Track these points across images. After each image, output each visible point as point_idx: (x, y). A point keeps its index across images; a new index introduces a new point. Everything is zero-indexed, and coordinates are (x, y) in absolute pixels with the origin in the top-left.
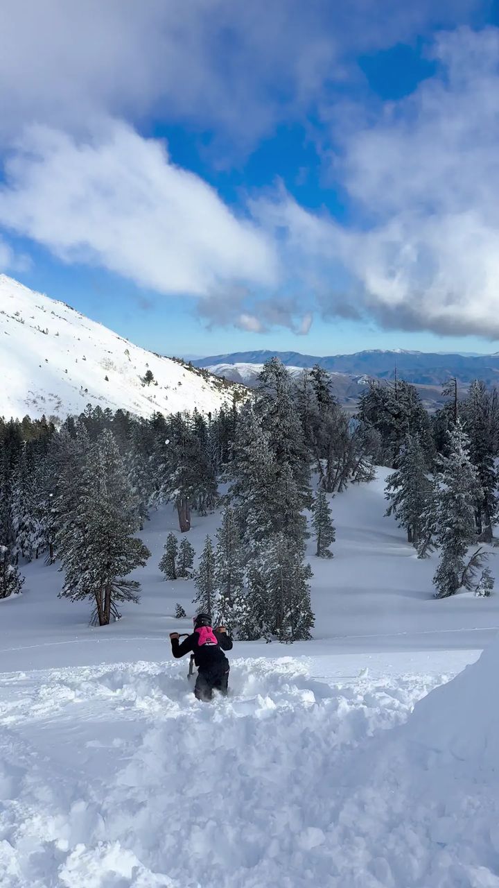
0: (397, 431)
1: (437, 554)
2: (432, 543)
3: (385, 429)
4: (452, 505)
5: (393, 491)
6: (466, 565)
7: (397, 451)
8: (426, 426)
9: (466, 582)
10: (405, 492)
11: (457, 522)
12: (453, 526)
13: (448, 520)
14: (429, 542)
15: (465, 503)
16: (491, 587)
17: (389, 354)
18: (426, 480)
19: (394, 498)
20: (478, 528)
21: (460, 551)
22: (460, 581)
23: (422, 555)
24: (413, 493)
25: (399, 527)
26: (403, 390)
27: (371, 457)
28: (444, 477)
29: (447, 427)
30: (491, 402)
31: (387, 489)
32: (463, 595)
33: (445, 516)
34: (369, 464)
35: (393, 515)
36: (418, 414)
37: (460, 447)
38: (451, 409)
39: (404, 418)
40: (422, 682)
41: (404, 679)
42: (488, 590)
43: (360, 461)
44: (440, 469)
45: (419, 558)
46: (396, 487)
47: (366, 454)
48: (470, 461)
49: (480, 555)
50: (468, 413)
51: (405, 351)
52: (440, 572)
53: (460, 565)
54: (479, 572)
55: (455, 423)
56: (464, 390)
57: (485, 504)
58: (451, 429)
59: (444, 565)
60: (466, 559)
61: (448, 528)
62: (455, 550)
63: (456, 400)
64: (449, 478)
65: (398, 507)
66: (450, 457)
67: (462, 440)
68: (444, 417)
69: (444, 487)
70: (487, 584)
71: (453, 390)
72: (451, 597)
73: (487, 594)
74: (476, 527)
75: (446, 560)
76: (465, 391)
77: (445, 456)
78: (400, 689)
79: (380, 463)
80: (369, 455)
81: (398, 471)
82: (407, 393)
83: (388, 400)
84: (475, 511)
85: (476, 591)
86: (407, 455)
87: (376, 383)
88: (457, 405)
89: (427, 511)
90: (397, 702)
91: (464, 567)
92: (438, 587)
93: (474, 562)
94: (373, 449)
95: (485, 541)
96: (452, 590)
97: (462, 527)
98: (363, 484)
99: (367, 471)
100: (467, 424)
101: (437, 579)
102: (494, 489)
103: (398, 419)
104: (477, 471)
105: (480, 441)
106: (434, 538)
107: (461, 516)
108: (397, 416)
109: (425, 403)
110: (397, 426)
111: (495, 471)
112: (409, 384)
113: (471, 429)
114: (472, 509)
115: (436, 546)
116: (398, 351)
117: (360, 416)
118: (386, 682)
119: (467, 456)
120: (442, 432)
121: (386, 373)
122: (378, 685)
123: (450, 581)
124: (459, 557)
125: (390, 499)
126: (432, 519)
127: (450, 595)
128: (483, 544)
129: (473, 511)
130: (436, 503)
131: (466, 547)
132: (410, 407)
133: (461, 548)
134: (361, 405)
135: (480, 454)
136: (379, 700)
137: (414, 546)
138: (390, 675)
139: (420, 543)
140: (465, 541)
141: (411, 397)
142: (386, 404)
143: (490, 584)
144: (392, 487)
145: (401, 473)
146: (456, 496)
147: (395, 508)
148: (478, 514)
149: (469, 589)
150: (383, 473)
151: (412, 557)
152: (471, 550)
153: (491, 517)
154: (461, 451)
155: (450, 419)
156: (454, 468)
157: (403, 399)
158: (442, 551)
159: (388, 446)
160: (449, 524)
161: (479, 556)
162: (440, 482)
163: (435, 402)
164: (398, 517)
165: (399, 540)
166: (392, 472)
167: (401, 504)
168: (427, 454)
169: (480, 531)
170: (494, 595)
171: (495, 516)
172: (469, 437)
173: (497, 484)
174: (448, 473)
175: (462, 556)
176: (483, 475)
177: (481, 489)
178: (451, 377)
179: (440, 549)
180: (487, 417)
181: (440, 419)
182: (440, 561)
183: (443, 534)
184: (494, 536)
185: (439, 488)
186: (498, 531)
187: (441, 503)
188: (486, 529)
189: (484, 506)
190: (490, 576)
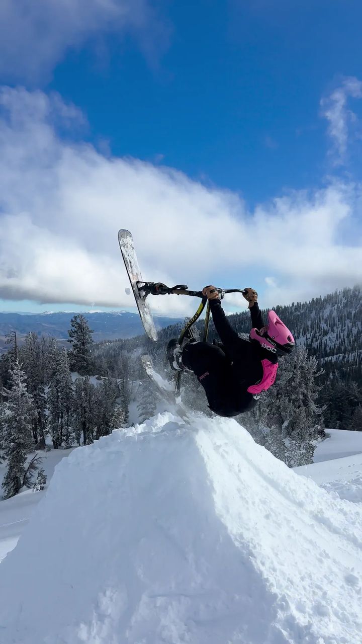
1: (4, 465)
4: (14, 426)
6: (26, 469)
9: (27, 482)
11: (19, 438)
12: (16, 441)
15: (25, 423)
20: (35, 440)
21: (21, 459)
28: (8, 405)
29: (10, 367)
30: (41, 348)
32: (25, 492)
33: (9, 435)
37: (19, 382)
38: (13, 353)
42: (43, 485)
44: (6, 399)
48: (27, 391)
49: (36, 459)
50: (25, 356)
52: (7, 478)
53: (21, 470)
54: (35, 473)
55: (15, 364)
56: (21, 339)
57: (40, 421)
58: (12, 369)
59: (9, 473)
60: (26, 465)
61: (12, 444)
62: (17, 460)
63: (16, 347)
64: (12, 405)
66: (12, 389)
67: (21, 376)
68: (7, 360)
69: (9, 412)
70: (42, 481)
71: (14, 339)
72: (17, 495)
73: (42, 488)
74: (33, 439)
75: (11, 468)
76: (23, 339)
77: (10, 389)
84: (33, 428)
85: (34, 488)
88: (17, 350)
91: (25, 471)
92: (5, 490)
93: (32, 466)
95: (40, 449)
96: (17, 491)
97: (22, 441)
100: (24, 364)
101: (4, 484)
102: (45, 410)
104: (32, 398)
105: (35, 375)
106: (2, 453)
107: (21, 433)
111: (46, 397)
113: (27, 367)
115: (4, 459)
119: (24, 387)
120: (7, 371)
123: (14, 484)
124: (21, 464)
127: (15, 494)
128: (39, 451)
129: (30, 427)
130: (3, 425)
131: (26, 456)
133: (22, 457)
135: (34, 386)
140: (25, 451)
143: (44, 479)
146: (18, 418)
148: (35, 430)
149: (29, 487)
152: (30, 457)
153: (44, 430)
154: (20, 384)
155: (12, 361)
156: (16, 397)
158: (9, 462)
160: (13, 441)
161: (35, 461)
162: (5, 409)
163: (2, 348)
169: (36, 442)
170: (47, 487)
171: (47, 430)
172: (26, 373)
173: (48, 406)
174: (11, 401)
175: (23, 463)
176: (37, 400)
177: (36, 411)
178: (12, 330)
179: (6, 461)
180: (39, 358)
181: (4, 361)
182: (7, 470)
183: (8, 449)
184: (46, 444)
185: (5, 413)
186: (49, 440)
187: (7, 425)
188: (41, 439)
189: (39, 423)
190: (44, 474)
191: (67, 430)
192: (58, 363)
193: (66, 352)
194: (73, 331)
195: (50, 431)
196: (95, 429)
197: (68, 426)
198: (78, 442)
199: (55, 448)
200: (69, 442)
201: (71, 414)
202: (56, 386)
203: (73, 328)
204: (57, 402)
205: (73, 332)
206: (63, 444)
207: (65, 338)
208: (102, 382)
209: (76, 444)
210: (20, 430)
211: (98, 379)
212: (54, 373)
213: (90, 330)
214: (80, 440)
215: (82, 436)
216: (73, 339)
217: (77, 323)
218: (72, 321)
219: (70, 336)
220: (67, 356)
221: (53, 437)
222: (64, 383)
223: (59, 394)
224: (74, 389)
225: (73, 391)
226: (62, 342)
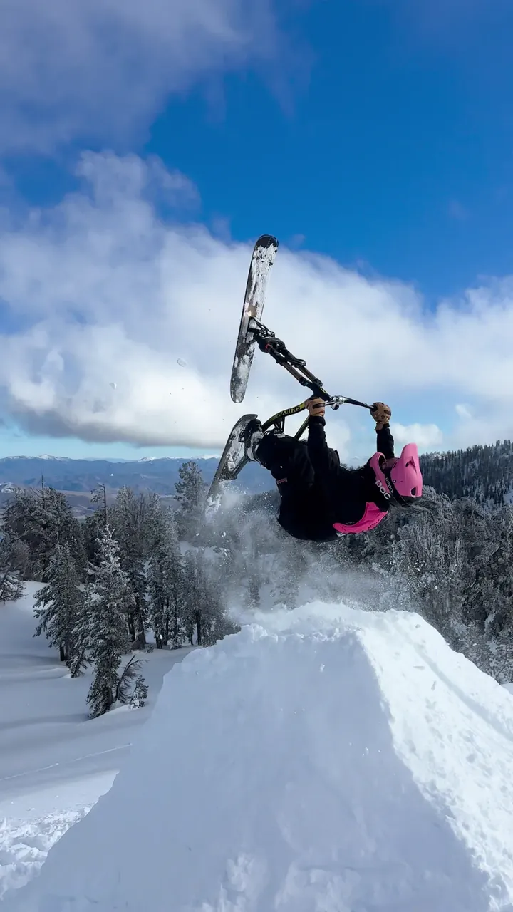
0: (46, 542)
1: (90, 670)
2: (85, 659)
3: (33, 541)
4: (104, 616)
5: (42, 607)
6: (120, 677)
7: (46, 563)
8: (77, 535)
9: (121, 695)
10: (55, 608)
11: (109, 633)
12: (106, 637)
13: (101, 631)
14: (82, 658)
15: (117, 612)
16: (145, 697)
17: (35, 460)
18: (78, 591)
19: (44, 615)
20: (131, 636)
21: (113, 662)
22: (114, 695)
23: (76, 673)
24: (65, 607)
25: (51, 646)
26: (51, 499)
27: (18, 572)
28: (95, 586)
29: (97, 535)
30: (139, 508)
31: (36, 605)
32: (119, 709)
33: (97, 628)
34: (16, 580)
35: (43, 633)
36: (68, 522)
37: (110, 555)
38: (101, 515)
39: (54, 528)
40: (64, 821)
41: (46, 821)
42: (143, 700)
43: (5, 578)
44: (92, 578)
45: (72, 677)
46: (46, 602)
47: (12, 569)
48: (121, 568)
49: (133, 664)
50: (118, 519)
51: (53, 457)
52: (94, 689)
53: (114, 678)
54: (132, 682)
55: (105, 531)
56: (112, 496)
57: (137, 609)
58: (101, 538)
59: (97, 682)
60: (120, 671)
61: (101, 641)
62: (108, 664)
63: (105, 507)
64: (101, 586)
65: (49, 624)
66: (101, 565)
67: (112, 547)
68: (94, 525)
69: (96, 597)
70: (141, 693)
71: (102, 496)
72: (105, 714)
73: (142, 704)
74: (129, 635)
75: (100, 674)
76: (114, 496)
77: (97, 564)
78: (40, 835)
79: (29, 578)
80: (15, 570)
81: (48, 584)
82: (55, 500)
83: (35, 509)
84: (129, 618)
85: (131, 703)
86: (56, 567)
87: (22, 492)
88: (107, 511)
89: (80, 625)
90: (36, 851)
91: (118, 679)
92: (92, 706)
93: (128, 673)
94: (20, 563)
95: (138, 648)
96: (107, 707)
97: (114, 637)
98: (9, 603)
99: (14, 588)
100: (116, 530)
101: (92, 697)
102: (145, 594)
103: (47, 529)
104: (127, 577)
105: (130, 546)
106: (87, 653)
107: (113, 625)
108: (45, 526)
109: (75, 510)
110: (45, 537)
111: (146, 575)
112: (58, 491)
113: (121, 535)
114: (124, 617)
115: (89, 661)
116: (45, 457)
117: (5, 527)
118: (28, 829)
119: (117, 563)
120: (93, 540)
121: (32, 481)
122: (16, 836)
123: (104, 696)
124: (113, 669)
125: (41, 617)
126: (85, 633)
127: (105, 712)
128: (137, 652)
129: (125, 618)
130: (89, 614)
131: (119, 658)
132: (59, 516)
133: (114, 659)
134: (4, 516)
135: (130, 558)
136: (15, 854)
137: (67, 665)
138: (31, 820)
139: (73, 661)
140: (118, 652)
141: (60, 505)
142: (33, 514)
143: (144, 693)
144: (42, 603)
145: (51, 587)
146: (108, 605)
147: (45, 626)
148: (131, 621)
149: (124, 702)
150: (32, 588)
151: (65, 677)
152: (125, 660)
153: (143, 623)
154: (112, 558)
155: (101, 526)
156: (106, 576)
157: (51, 507)
158: (96, 666)
159: (37, 558)
160: (102, 637)
161: (132, 666)
162: (91, 593)
163: (86, 509)
164: (49, 635)
165: (51, 661)
166: (40, 586)
167: (52, 620)
168: (78, 564)
169: (133, 638)
170: (148, 703)
171: (148, 622)
172: (119, 543)
173: (148, 588)
174: (100, 582)
175: (115, 668)
176: (134, 580)
177: (132, 595)
178: (100, 483)
179: (93, 664)
180: (136, 522)
181: (90, 526)
182: (94, 677)
183: (96, 648)
184: (147, 641)
185: (91, 599)
186: (150, 637)
187: (93, 614)
188: (139, 635)
189: (136, 612)
190: (144, 684)
191: (175, 622)
192: (161, 528)
193: (172, 514)
194: (182, 484)
195: (152, 623)
196: (214, 622)
197: (175, 616)
198: (191, 640)
199: (159, 648)
200: (178, 640)
201: (180, 601)
202: (159, 562)
203: (182, 481)
204: (161, 583)
205: (182, 486)
206: (169, 643)
207: (170, 494)
208: (221, 555)
209: (187, 643)
210: (112, 622)
211: (217, 551)
212: (156, 543)
213: (204, 482)
214: (193, 636)
215: (196, 631)
216: (181, 495)
217: (187, 473)
218: (180, 470)
219: (178, 491)
220: (173, 519)
221: (157, 632)
222: (170, 556)
223: (164, 572)
224: (184, 566)
225: (183, 568)
226: (166, 499)
